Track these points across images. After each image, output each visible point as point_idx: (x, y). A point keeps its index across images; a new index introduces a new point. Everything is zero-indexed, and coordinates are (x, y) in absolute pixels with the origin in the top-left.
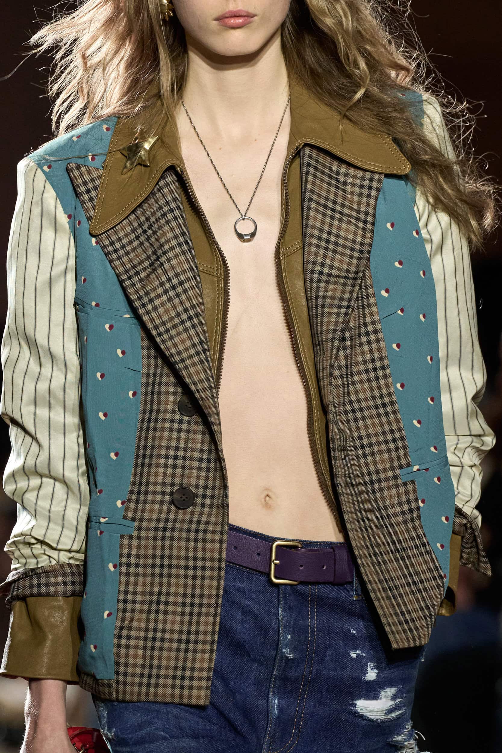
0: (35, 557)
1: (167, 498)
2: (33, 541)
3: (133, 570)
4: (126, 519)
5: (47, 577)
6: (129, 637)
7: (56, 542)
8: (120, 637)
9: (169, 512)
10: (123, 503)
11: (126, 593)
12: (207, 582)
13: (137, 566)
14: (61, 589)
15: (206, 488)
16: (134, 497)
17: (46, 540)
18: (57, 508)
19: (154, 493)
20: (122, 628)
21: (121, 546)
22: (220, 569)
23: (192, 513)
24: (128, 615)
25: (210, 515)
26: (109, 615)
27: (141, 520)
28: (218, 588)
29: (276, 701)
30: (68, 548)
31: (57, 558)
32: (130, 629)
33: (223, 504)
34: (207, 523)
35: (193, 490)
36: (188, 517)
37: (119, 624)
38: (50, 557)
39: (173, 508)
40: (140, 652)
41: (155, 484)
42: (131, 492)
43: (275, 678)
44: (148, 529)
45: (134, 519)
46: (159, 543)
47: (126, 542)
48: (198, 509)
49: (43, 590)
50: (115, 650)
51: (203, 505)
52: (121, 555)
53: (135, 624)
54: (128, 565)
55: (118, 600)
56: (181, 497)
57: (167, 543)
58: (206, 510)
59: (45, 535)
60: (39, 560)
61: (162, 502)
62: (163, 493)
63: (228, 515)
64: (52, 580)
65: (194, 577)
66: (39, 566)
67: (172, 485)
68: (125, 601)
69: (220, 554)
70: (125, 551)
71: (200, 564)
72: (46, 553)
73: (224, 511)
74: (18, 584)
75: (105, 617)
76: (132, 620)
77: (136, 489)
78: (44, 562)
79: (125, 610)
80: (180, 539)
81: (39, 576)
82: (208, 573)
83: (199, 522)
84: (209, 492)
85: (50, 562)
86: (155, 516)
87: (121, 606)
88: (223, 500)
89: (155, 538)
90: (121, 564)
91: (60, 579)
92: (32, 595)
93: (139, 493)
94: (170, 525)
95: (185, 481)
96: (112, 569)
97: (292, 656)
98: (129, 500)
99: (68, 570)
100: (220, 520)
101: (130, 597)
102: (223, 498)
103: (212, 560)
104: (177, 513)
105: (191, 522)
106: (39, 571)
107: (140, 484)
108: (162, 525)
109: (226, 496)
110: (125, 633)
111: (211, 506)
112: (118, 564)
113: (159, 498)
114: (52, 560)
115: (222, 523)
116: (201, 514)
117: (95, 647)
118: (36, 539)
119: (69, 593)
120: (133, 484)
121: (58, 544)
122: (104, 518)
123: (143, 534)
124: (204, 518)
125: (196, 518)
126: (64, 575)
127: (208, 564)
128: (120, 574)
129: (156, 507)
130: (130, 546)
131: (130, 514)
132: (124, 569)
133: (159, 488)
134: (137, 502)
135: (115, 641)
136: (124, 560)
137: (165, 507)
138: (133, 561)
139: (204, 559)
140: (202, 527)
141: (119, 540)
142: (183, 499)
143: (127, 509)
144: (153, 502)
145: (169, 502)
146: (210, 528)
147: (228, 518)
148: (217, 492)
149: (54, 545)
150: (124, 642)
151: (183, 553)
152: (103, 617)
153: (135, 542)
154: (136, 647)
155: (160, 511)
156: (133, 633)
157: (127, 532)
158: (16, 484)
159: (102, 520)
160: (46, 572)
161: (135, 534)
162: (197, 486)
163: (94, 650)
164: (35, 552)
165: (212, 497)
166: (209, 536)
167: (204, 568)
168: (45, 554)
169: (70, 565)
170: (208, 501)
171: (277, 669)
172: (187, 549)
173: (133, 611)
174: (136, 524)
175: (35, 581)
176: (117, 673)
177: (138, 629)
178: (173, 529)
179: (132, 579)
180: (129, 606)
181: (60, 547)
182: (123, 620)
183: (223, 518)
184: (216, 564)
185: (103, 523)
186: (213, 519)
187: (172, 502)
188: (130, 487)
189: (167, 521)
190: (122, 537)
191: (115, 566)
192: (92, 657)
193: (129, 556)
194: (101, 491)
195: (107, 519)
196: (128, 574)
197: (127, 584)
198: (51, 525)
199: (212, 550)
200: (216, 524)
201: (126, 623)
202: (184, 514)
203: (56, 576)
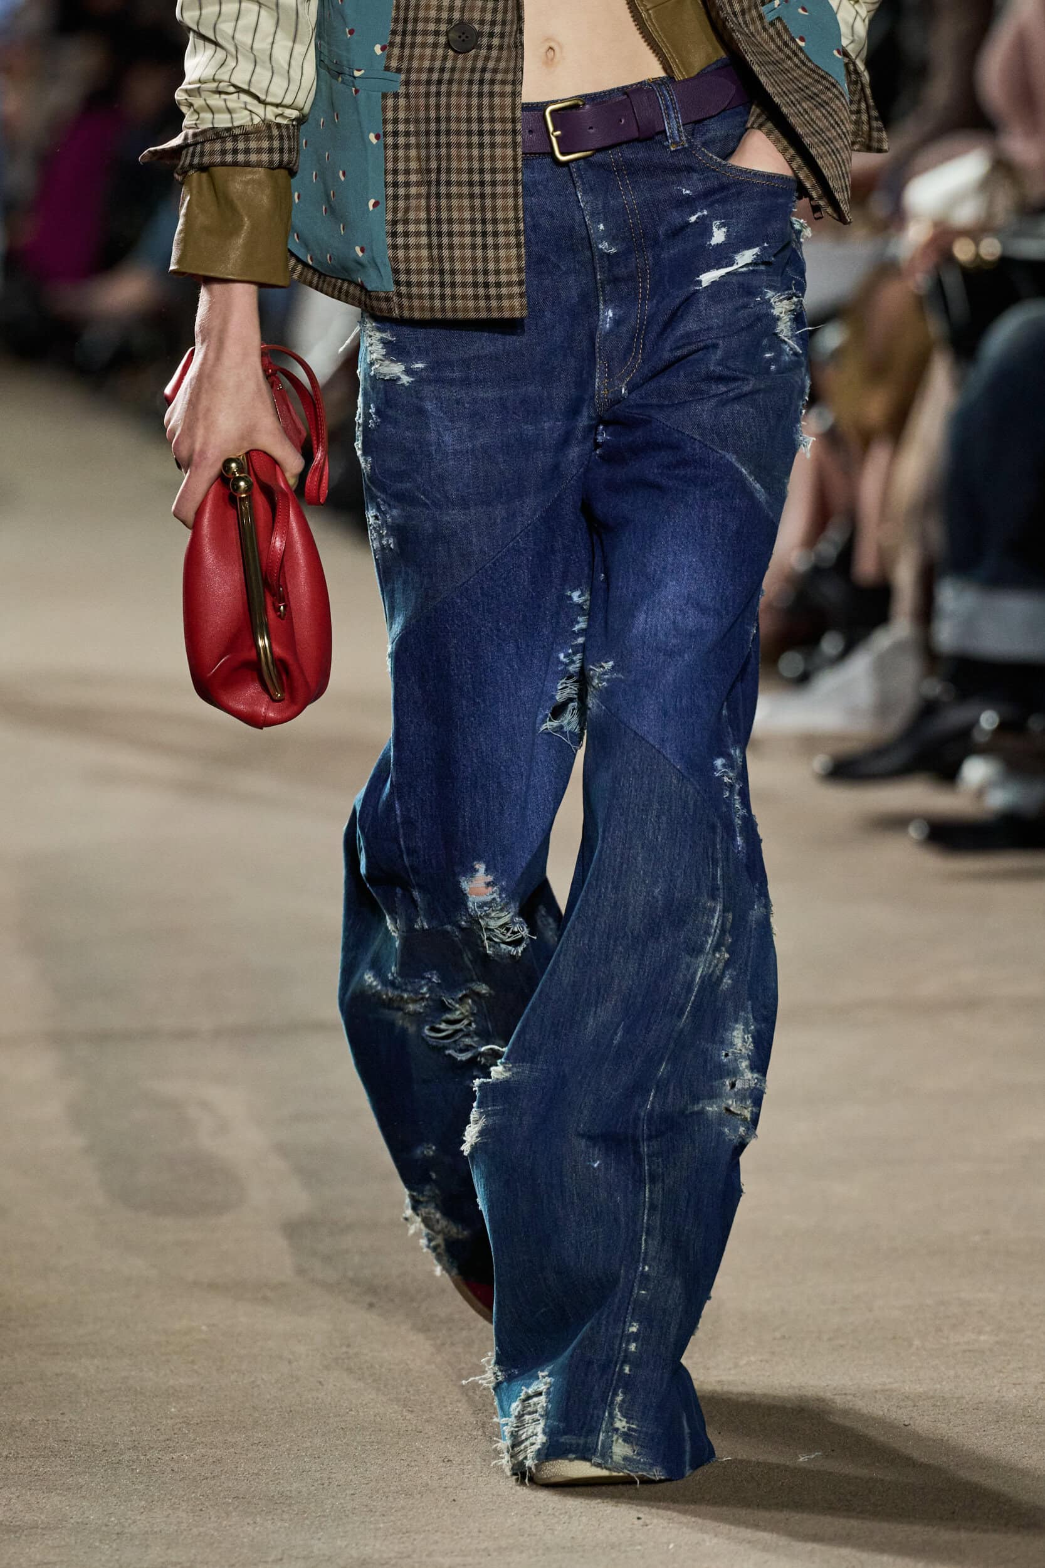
0: (229, 111)
1: (442, 40)
2: (232, 89)
3: (401, 140)
4: (389, 70)
5: (247, 140)
6: (406, 234)
7: (264, 91)
8: (394, 235)
9: (445, 58)
10: (383, 49)
11: (395, 172)
12: (498, 151)
13: (407, 134)
14: (265, 157)
15: (493, 23)
16: (398, 39)
17: (252, 90)
18: (261, 45)
19: (425, 33)
20: (395, 223)
21: (384, 109)
22: (514, 132)
23: (476, 58)
24: (401, 203)
25: (498, 60)
26: (375, 205)
27: (409, 71)
28: (515, 159)
29: (610, 314)
30: (279, 101)
31: (262, 114)
32: (406, 222)
33: (515, 43)
34: (495, 71)
35: (477, 27)
36: (469, 64)
37: (390, 217)
38: (250, 111)
39: (451, 53)
40: (425, 253)
41: (427, 20)
42: (394, 33)
43: (601, 283)
44: (418, 83)
45: (399, 70)
46: (433, 101)
47: (390, 102)
48: (483, 52)
49: (241, 158)
50: (390, 252)
51: (490, 47)
52: (385, 122)
53: (412, 215)
54: (395, 134)
55: (386, 183)
56: (460, 37)
57: (443, 100)
58: (494, 53)
59: (250, 81)
60: (234, 116)
61: (435, 45)
62: (437, 33)
63: (523, 58)
64: (253, 145)
65: (481, 146)
66: (236, 124)
67: (450, 21)
68: (395, 185)
69: (513, 112)
70: (390, 115)
71: (487, 127)
72: (249, 107)
73: (517, 53)
74: (195, 149)
75: (371, 208)
76: (407, 210)
77: (400, 28)
78: (242, 119)
79: (396, 197)
80: (459, 94)
81: (235, 138)
82: (498, 139)
83: (484, 70)
84: (497, 29)
85: (252, 119)
86: (426, 64)
87: (390, 191)
88: (516, 38)
89: (427, 95)
90: (385, 134)
91: (265, 144)
92: (223, 164)
93: (404, 33)
94: (446, 76)
95: (467, 16)
96: (374, 141)
97: (613, 250)
98: (392, 44)
99: (275, 132)
100: (512, 65)
101: (401, 178)
102: (516, 35)
103: (503, 120)
104: (455, 59)
105: (473, 70)
106: (237, 132)
107: (406, 21)
108: (435, 76)
109: (521, 31)
110: (400, 228)
111: (501, 47)
112: (381, 134)
113: (431, 39)
114: (254, 116)
115: (515, 69)
116: (487, 58)
117: (362, 250)
118: (234, 86)
119: (276, 164)
120: (396, 20)
121: (266, 96)
122: (359, 70)
123: (412, 89)
124: (491, 65)
125: (480, 64)
126: (271, 138)
127: (498, 126)
128: (386, 147)
129: (428, 52)
130: (396, 108)
131: (394, 64)
132: (390, 140)
133: (432, 27)
134: (403, 46)
135: (389, 241)
136: (390, 128)
137: (440, 52)
138: (401, 127)
139: (492, 120)
140: (488, 76)
141: (381, 100)
142: (462, 39)
143: (389, 57)
144: (424, 45)
145: (445, 44)
146: (499, 76)
147: (523, 61)
148: (508, 29)
149: (262, 97)
150: (400, 241)
151: (464, 114)
152: (368, 209)
153: (402, 102)
154: (418, 247)
155: (433, 58)
156: (412, 228)
157: (391, 88)
158: (201, 9)
159: (357, 74)
160: (247, 134)
161: (402, 90)
162: (482, 22)
163: (360, 254)
164: (231, 105)
165: (502, 35)
166: (497, 88)
167: (492, 133)
168: (246, 109)
169: (279, 125)
170: (496, 41)
171: (600, 271)
172: (469, 107)
173: (407, 197)
174: (403, 77)
175: (229, 145)
176: (397, 283)
177: (418, 222)
178: (450, 82)
179: (401, 153)
180: (402, 191)
181: (269, 100)
182: (395, 210)
183: (516, 63)
184: (509, 126)
185: (359, 77)
186: (502, 65)
187: (448, 45)
188: (392, 26)
189: (442, 70)
190: (385, 96)
191: (377, 137)
192: (359, 263)
193: (396, 121)
194: (351, 32)
195: (363, 72)
196: (396, 146)
197: (396, 159)
198: (258, 69)
199: (503, 108)
200: (506, 71)
201: (400, 215)
202: (465, 59)
203: (259, 139)
